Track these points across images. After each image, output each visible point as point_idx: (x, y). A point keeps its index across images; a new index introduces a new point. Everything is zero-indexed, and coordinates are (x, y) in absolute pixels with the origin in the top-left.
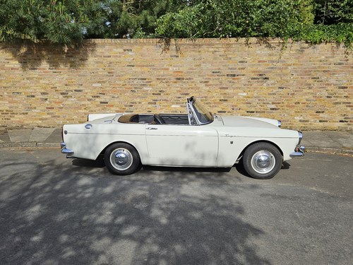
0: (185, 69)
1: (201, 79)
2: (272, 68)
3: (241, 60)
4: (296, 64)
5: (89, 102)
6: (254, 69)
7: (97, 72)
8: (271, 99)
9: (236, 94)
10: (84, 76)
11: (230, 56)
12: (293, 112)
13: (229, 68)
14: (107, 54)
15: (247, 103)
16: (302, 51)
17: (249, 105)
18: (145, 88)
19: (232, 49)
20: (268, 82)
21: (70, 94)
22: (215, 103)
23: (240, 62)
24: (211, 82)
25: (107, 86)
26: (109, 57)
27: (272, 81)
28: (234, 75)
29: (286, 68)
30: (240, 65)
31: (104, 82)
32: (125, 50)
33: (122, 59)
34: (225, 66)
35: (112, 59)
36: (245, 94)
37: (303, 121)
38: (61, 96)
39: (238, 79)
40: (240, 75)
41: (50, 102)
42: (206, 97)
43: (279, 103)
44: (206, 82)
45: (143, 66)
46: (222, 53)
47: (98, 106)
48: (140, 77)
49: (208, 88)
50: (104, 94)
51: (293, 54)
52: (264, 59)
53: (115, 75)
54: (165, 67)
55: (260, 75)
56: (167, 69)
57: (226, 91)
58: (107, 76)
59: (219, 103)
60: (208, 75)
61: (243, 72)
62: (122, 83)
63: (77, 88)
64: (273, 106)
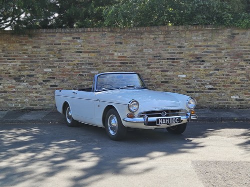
0: (128, 54)
1: (143, 62)
2: (207, 52)
3: (179, 45)
4: (229, 48)
5: (40, 86)
6: (191, 52)
7: (48, 59)
8: (208, 80)
9: (177, 76)
10: (36, 62)
11: (169, 42)
12: (229, 92)
13: (169, 53)
14: (57, 42)
15: (186, 84)
16: (233, 37)
17: (189, 86)
18: (92, 72)
19: (171, 36)
20: (205, 64)
21: (22, 78)
22: (157, 85)
23: (178, 47)
24: (153, 66)
25: (57, 71)
26: (60, 44)
27: (208, 64)
28: (174, 59)
29: (220, 52)
30: (179, 50)
31: (54, 67)
32: (73, 38)
33: (71, 46)
34: (165, 50)
35: (62, 47)
36: (184, 76)
37: (239, 100)
38: (14, 81)
39: (177, 62)
40: (179, 59)
41: (4, 87)
42: (148, 79)
43: (216, 84)
44: (148, 65)
45: (90, 52)
46: (162, 39)
47: (48, 89)
48: (87, 62)
49: (150, 71)
50: (54, 78)
51: (225, 40)
52: (200, 44)
53: (64, 60)
54: (110, 52)
55: (197, 58)
56: (113, 54)
57: (168, 73)
58: (57, 61)
59: (161, 85)
60: (150, 59)
61: (182, 56)
62: (71, 67)
63: (29, 73)
64: (211, 87)
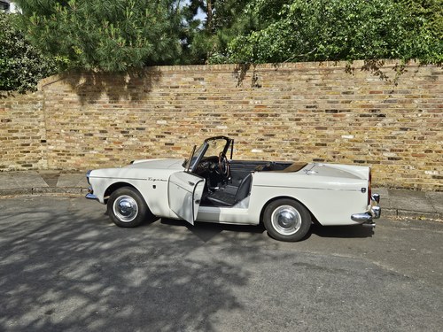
0: (270, 102)
1: (290, 115)
2: (390, 102)
3: (345, 90)
4: (426, 96)
5: (152, 143)
6: (364, 102)
7: (162, 107)
8: (389, 144)
9: (339, 137)
10: (147, 111)
11: (330, 85)
12: (422, 164)
13: (329, 102)
14: (174, 84)
15: (354, 149)
16: (435, 78)
17: (357, 152)
18: (219, 127)
19: (333, 76)
20: (385, 120)
21: (131, 132)
22: (309, 148)
23: (344, 93)
24: (304, 120)
25: (174, 125)
26: (177, 87)
27: (390, 120)
28: (336, 111)
29: (411, 102)
30: (344, 98)
31: (170, 119)
32: (195, 79)
33: (192, 90)
34: (324, 98)
35: (180, 91)
36: (351, 137)
37: (439, 178)
38: (121, 136)
39: (341, 116)
40: (344, 111)
41: (109, 142)
42: (297, 140)
43: (401, 151)
44: (297, 120)
45: (217, 99)
46: (320, 81)
47: (162, 148)
48: (213, 112)
49: (299, 128)
50: (170, 133)
51: (420, 83)
52: (379, 88)
53: (183, 109)
54: (244, 99)
55: (373, 111)
56: (247, 103)
57: (326, 132)
58: (174, 111)
59: (315, 148)
60: (300, 111)
61: (348, 107)
62: (191, 119)
63: (139, 126)
64: (393, 155)
